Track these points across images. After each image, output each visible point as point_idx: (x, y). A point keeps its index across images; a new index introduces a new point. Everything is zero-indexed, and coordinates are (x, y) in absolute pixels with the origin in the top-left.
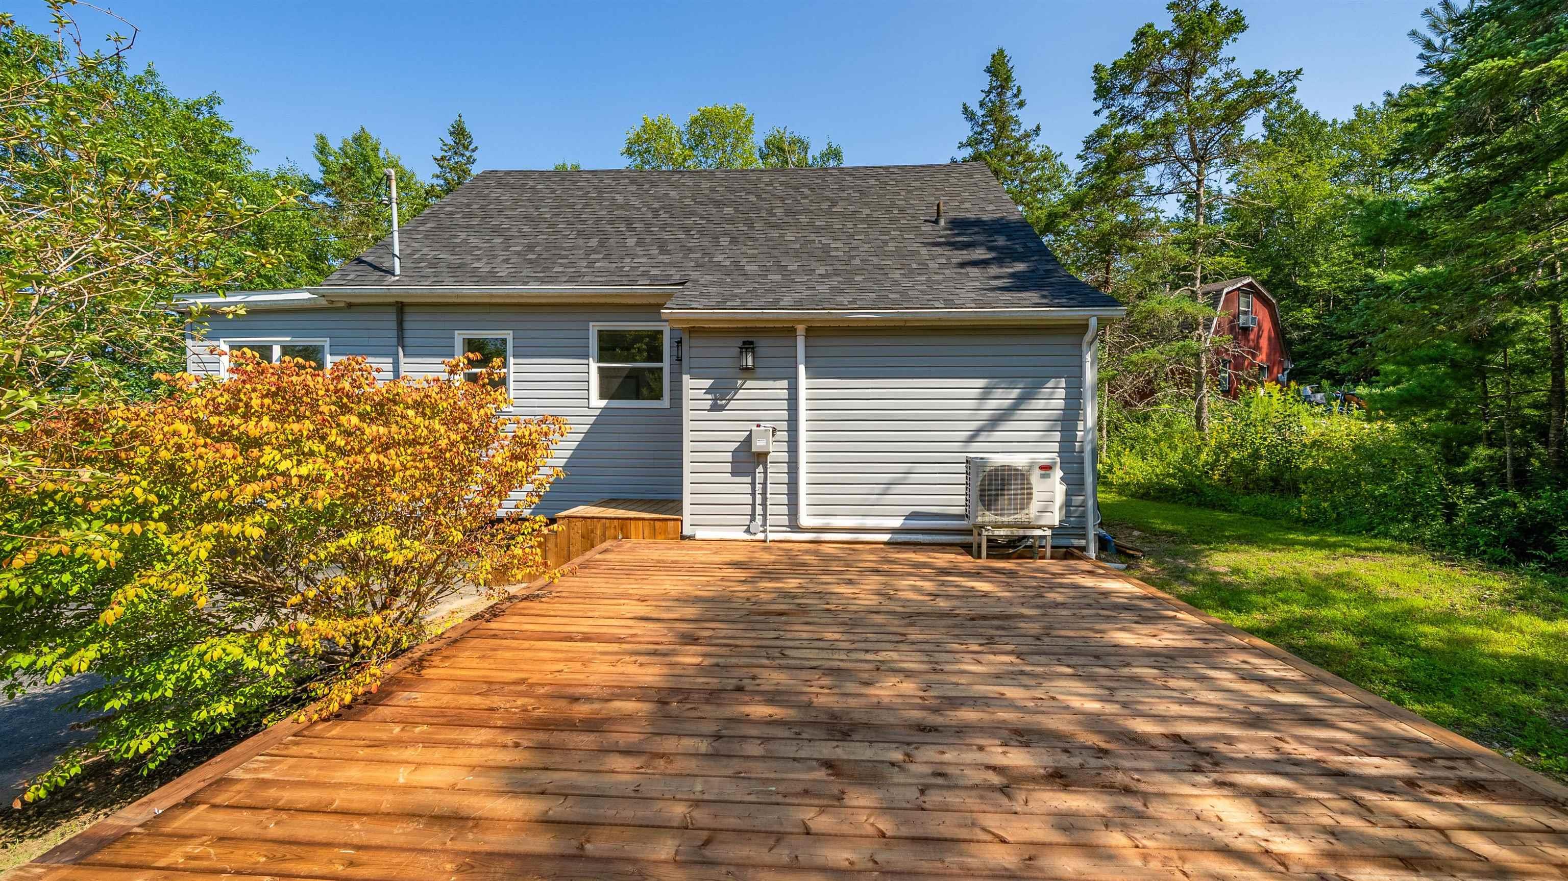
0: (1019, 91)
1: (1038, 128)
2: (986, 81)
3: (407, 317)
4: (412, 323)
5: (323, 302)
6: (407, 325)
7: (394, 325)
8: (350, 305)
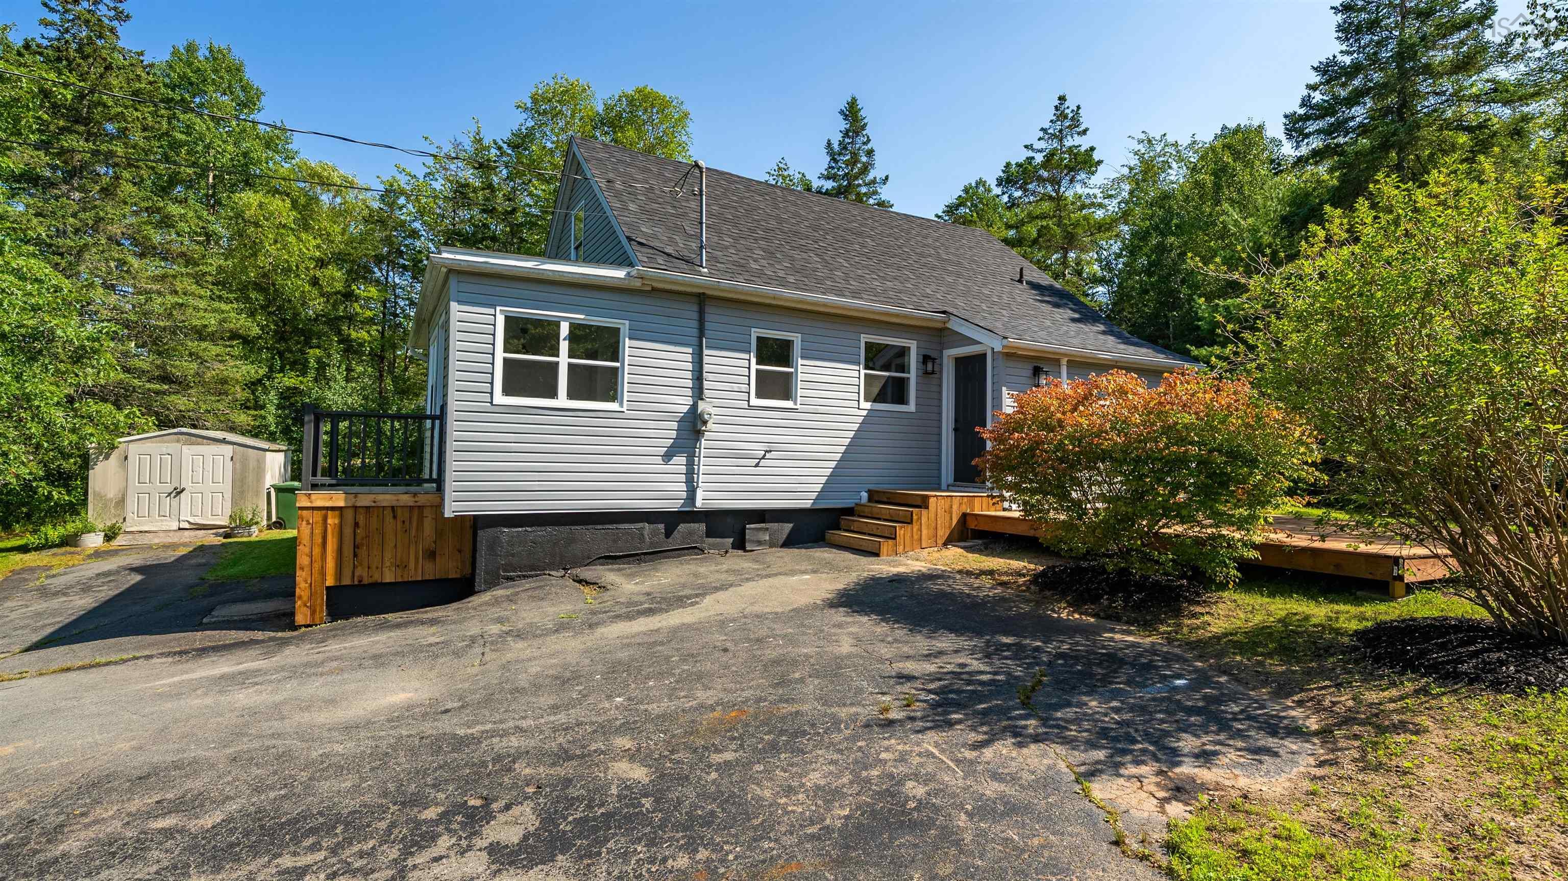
0: (869, 140)
1: (887, 178)
2: (843, 125)
3: (708, 309)
4: (713, 317)
5: (637, 284)
6: (708, 317)
7: (695, 316)
8: (654, 289)
